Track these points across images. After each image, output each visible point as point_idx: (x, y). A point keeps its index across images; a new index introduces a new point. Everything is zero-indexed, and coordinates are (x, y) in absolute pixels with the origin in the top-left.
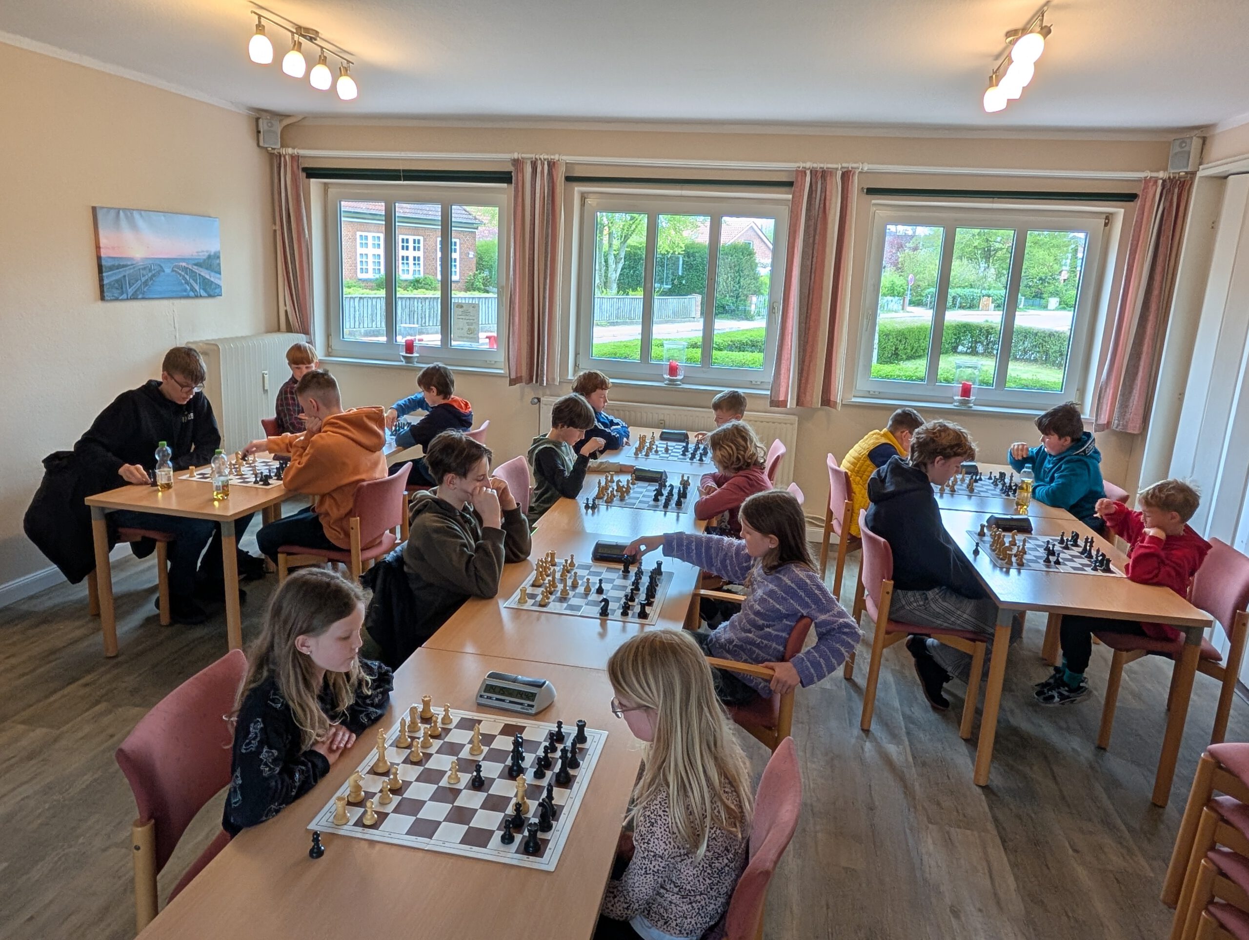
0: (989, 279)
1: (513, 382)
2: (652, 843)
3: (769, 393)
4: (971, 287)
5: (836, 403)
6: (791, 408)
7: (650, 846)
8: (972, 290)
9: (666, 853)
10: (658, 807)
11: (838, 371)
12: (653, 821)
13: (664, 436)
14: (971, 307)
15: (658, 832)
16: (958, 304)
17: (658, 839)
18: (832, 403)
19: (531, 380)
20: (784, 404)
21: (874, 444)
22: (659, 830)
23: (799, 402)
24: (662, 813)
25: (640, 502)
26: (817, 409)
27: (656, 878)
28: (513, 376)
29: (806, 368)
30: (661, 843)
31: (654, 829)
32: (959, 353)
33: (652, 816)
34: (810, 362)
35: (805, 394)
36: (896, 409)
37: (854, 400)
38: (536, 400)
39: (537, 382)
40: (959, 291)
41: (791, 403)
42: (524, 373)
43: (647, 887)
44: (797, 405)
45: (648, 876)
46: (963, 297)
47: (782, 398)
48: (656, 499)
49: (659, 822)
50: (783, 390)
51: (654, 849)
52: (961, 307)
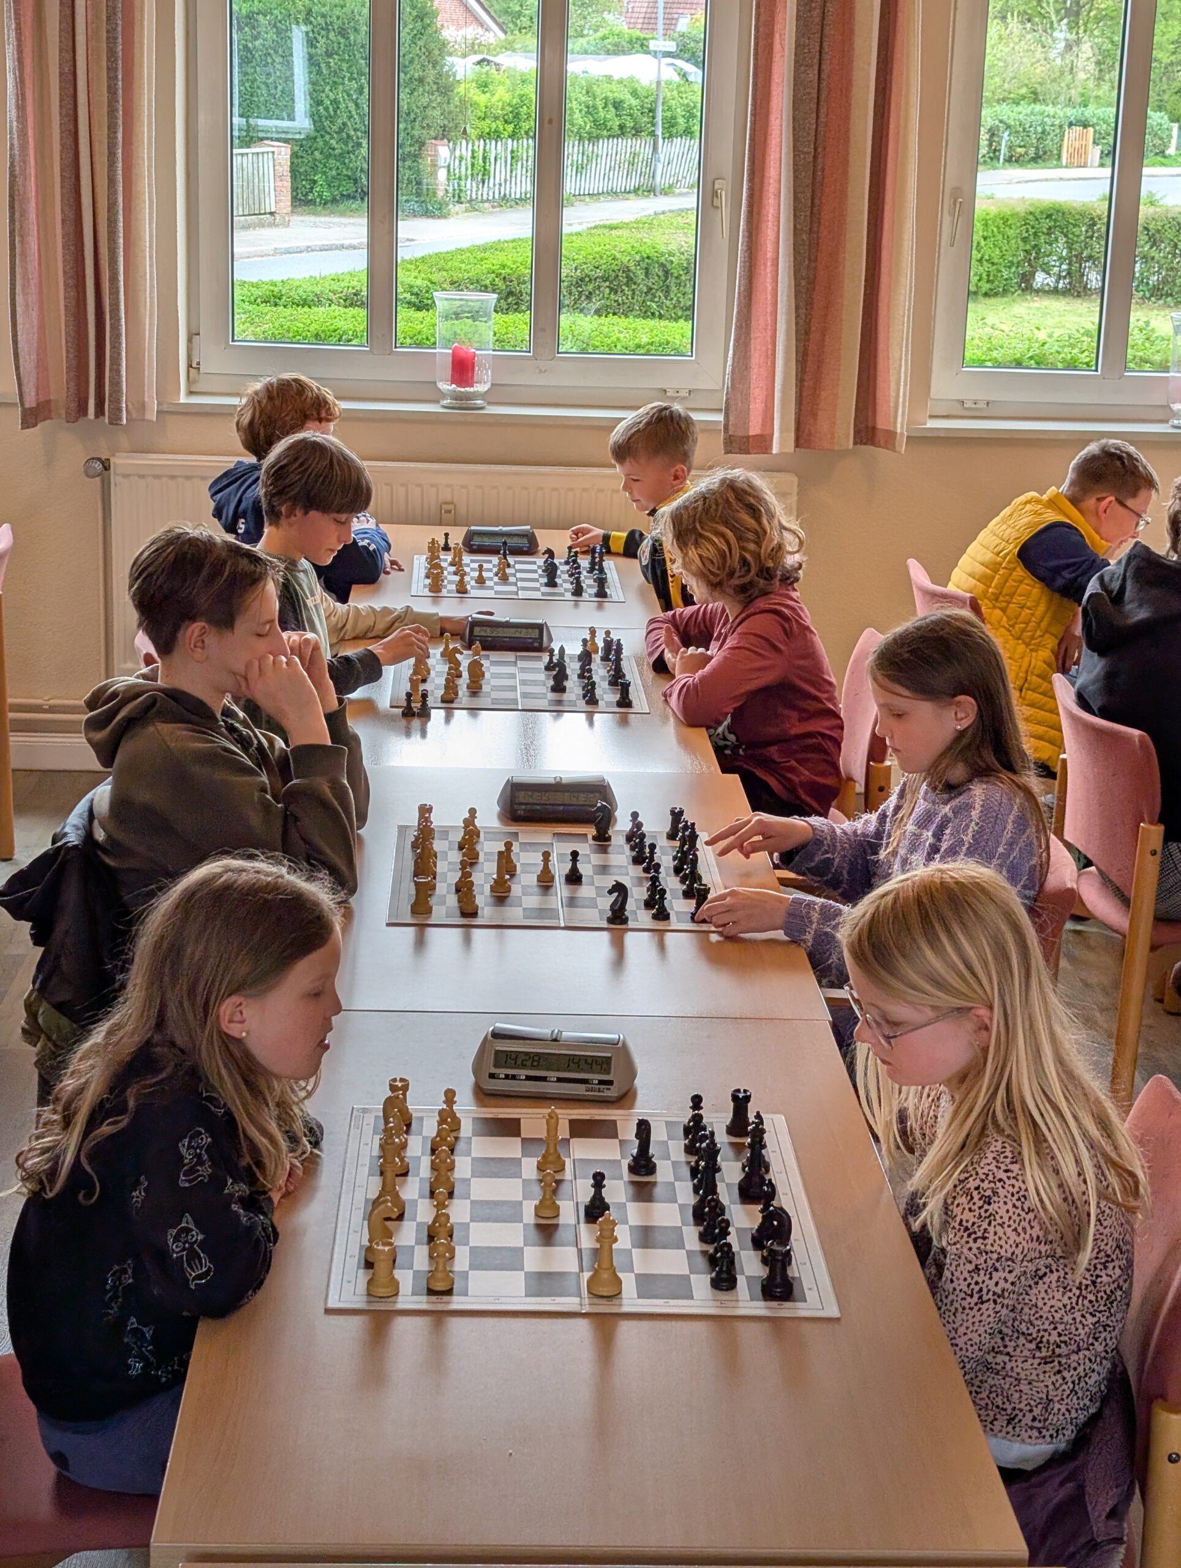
0: (1082, 76)
1: (31, 417)
2: (991, 1236)
3: (720, 417)
4: (1035, 97)
5: (891, 435)
6: (781, 454)
7: (989, 1242)
8: (1038, 107)
9: (1018, 1251)
10: (992, 1167)
11: (894, 353)
12: (989, 1193)
13: (477, 541)
14: (1039, 158)
15: (1002, 1212)
16: (1004, 150)
17: (1002, 1225)
18: (880, 437)
19: (82, 410)
20: (762, 443)
21: (1029, 525)
22: (1005, 1208)
23: (802, 437)
24: (1004, 1176)
25: (525, 695)
26: (845, 453)
27: (998, 1307)
28: (30, 402)
29: (812, 347)
30: (1009, 1231)
31: (991, 1208)
32: (1037, 291)
33: (985, 1185)
34: (824, 332)
35: (814, 415)
36: (1087, 443)
37: (932, 424)
38: (98, 466)
39: (100, 411)
40: (1006, 111)
41: (781, 441)
42: (59, 390)
43: (981, 1330)
44: (797, 445)
45: (985, 1306)
46: (1020, 130)
47: (754, 430)
48: (559, 687)
49: (1001, 1191)
50: (756, 407)
51: (996, 1247)
52: (1013, 160)
